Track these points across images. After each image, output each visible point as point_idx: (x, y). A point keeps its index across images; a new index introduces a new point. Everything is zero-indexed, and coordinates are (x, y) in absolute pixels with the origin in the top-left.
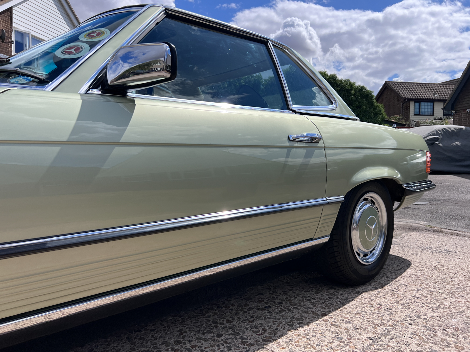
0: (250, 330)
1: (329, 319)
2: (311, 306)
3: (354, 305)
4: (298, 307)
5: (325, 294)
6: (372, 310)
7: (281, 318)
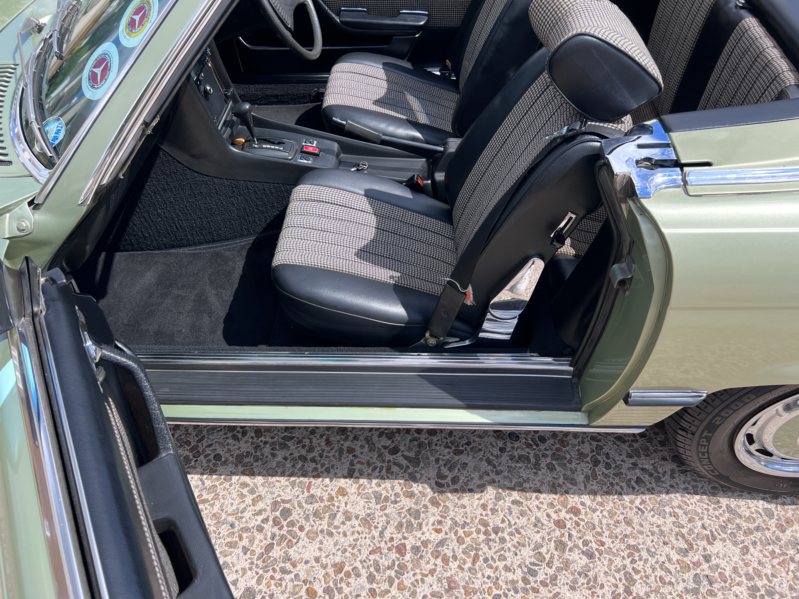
0: (440, 467)
1: (569, 526)
2: (580, 478)
3: (658, 526)
4: (556, 466)
5: (644, 466)
6: (670, 560)
7: (506, 473)
